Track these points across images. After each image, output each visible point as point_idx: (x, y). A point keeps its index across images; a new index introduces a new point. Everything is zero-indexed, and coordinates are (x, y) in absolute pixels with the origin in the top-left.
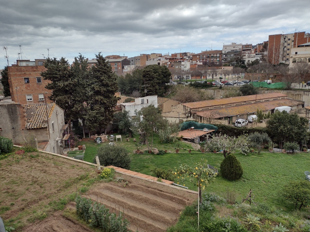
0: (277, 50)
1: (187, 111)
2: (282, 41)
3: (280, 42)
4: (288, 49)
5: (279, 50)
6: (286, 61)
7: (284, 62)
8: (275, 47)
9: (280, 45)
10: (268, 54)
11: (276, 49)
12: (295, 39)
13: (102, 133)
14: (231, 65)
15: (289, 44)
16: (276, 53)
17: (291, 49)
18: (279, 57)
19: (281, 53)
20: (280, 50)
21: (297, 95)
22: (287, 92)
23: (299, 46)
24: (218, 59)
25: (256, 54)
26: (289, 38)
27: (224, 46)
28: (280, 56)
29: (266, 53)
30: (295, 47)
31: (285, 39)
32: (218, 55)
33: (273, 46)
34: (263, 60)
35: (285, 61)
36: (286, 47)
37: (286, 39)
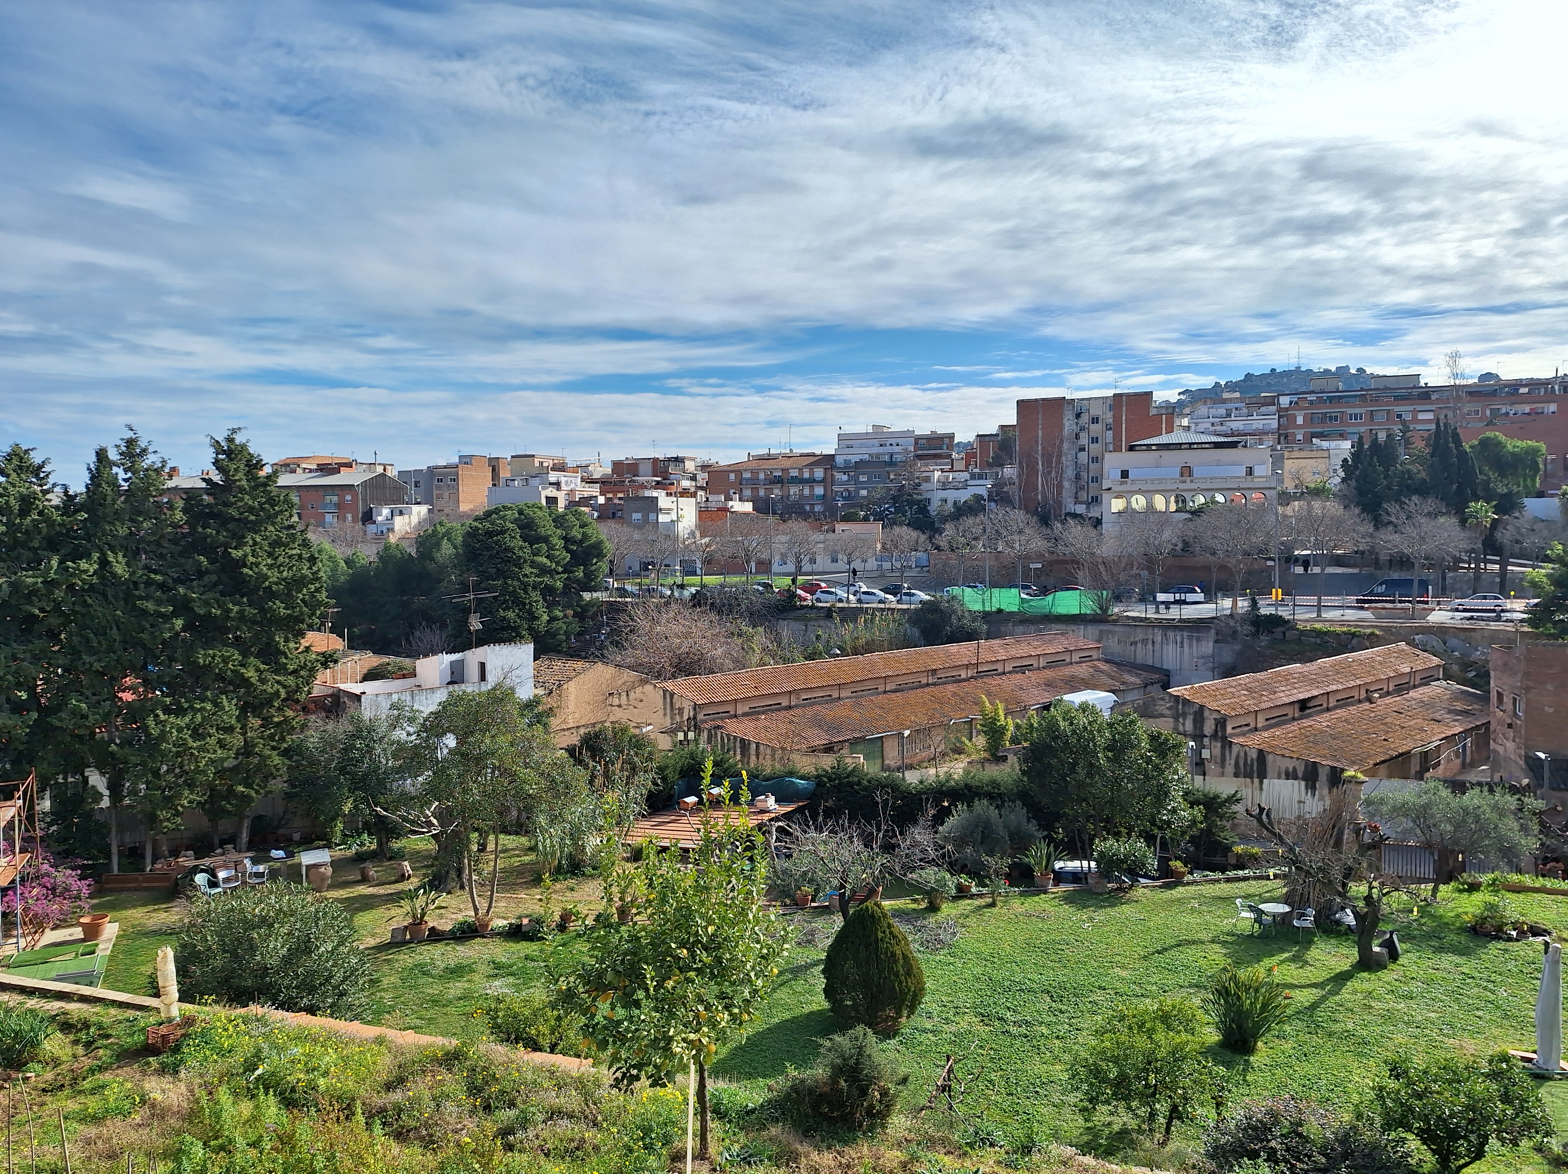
0: (1052, 457)
1: (682, 717)
2: (1069, 425)
3: (1061, 427)
4: (1095, 460)
5: (1059, 462)
6: (1088, 504)
7: (1080, 509)
8: (1043, 448)
9: (1062, 442)
10: (1019, 476)
11: (1047, 457)
12: (1117, 419)
13: (222, 843)
14: (872, 518)
15: (1095, 440)
16: (1050, 473)
17: (1103, 459)
18: (1060, 486)
19: (1070, 473)
20: (1064, 459)
21: (1139, 645)
22: (1101, 631)
23: (1131, 448)
24: (819, 490)
25: (973, 477)
26: (1094, 412)
27: (841, 438)
28: (1066, 484)
29: (1009, 471)
30: (1117, 449)
31: (1078, 416)
32: (819, 473)
33: (1037, 442)
34: (1002, 499)
35: (1084, 506)
36: (1084, 450)
37: (1085, 418)
